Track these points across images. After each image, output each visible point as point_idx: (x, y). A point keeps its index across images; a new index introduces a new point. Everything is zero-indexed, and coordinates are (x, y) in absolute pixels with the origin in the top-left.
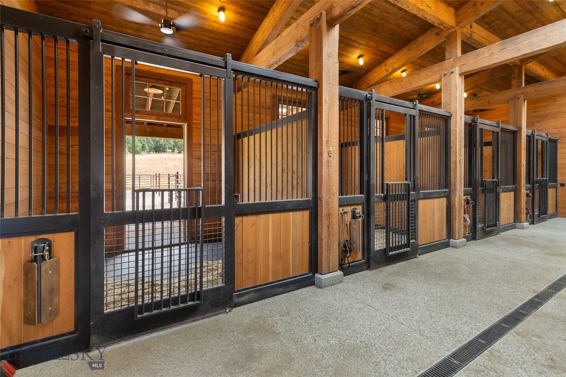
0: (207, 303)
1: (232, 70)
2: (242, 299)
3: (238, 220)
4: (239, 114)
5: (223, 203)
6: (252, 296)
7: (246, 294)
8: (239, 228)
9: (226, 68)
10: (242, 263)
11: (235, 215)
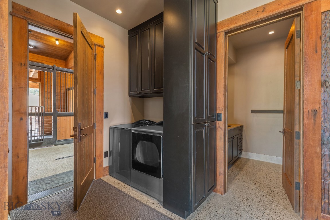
0: (46, 143)
1: (56, 70)
2: (60, 143)
3: (58, 118)
4: (59, 81)
5: (52, 112)
6: (64, 142)
7: (61, 141)
8: (58, 120)
9: (53, 69)
10: (60, 132)
11: (57, 116)
